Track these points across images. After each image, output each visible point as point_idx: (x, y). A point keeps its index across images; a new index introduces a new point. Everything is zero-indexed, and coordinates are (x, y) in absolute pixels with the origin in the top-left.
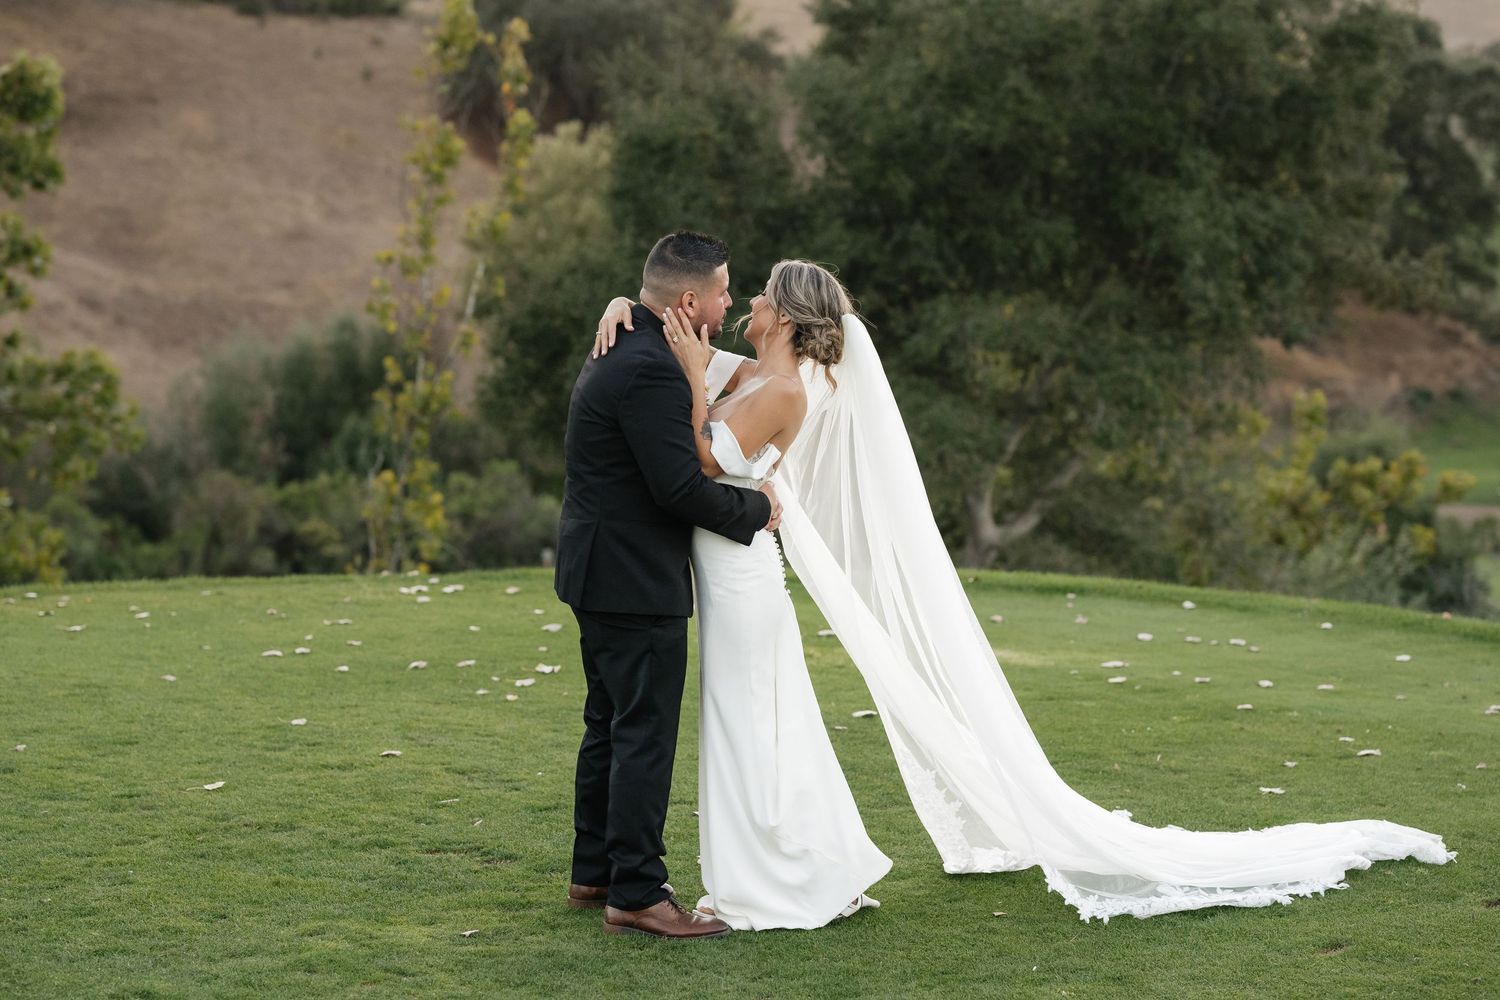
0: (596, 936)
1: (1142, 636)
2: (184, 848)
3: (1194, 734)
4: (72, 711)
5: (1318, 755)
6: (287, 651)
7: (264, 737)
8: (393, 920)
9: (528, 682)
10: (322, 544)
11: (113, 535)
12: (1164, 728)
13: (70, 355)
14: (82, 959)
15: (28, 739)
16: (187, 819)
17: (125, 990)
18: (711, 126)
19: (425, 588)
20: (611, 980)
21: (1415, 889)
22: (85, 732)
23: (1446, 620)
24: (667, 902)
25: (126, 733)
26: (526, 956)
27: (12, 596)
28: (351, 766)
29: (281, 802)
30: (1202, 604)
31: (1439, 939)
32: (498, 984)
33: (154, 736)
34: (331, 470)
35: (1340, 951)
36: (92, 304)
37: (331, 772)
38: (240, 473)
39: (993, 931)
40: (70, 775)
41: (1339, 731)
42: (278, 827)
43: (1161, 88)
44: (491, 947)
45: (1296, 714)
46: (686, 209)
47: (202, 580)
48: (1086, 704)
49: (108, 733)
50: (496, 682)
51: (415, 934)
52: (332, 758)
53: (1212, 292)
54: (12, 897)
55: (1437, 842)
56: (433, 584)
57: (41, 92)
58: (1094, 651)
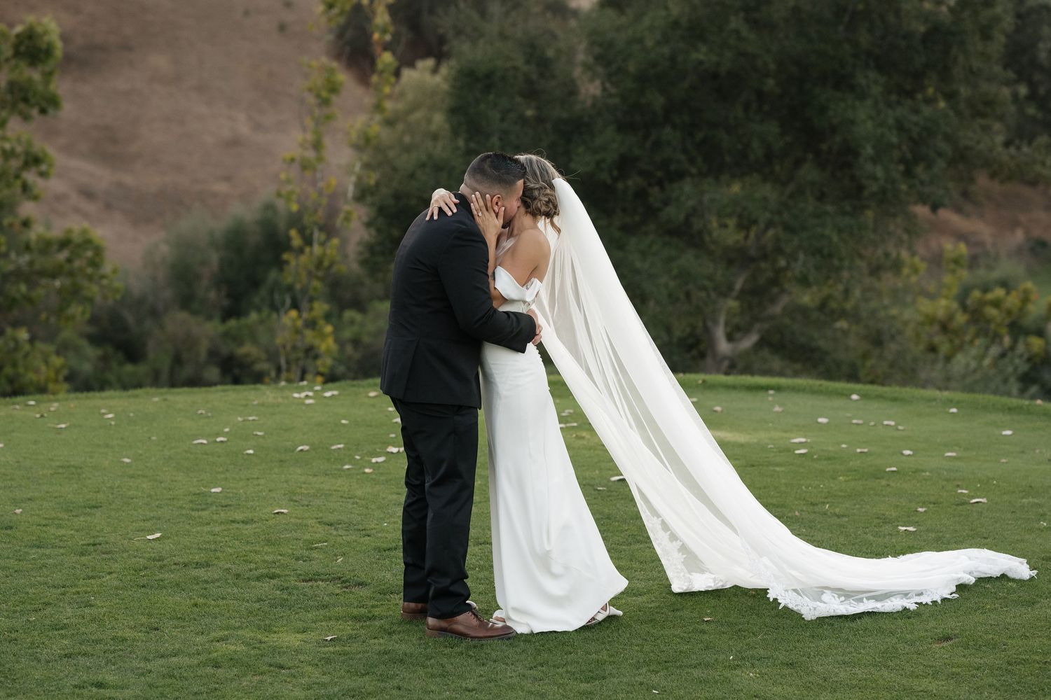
0: (421, 639)
1: (820, 420)
2: (131, 581)
3: (854, 490)
4: (56, 485)
5: (942, 503)
6: (211, 440)
7: (191, 501)
8: (277, 629)
9: (381, 459)
10: (253, 363)
11: (104, 359)
12: (832, 485)
13: (70, 231)
14: (55, 660)
15: (24, 505)
16: (133, 560)
17: (85, 682)
18: (520, 61)
19: (311, 394)
20: (430, 670)
21: (1006, 598)
22: (65, 500)
23: (1040, 405)
24: (471, 613)
25: (93, 500)
26: (370, 654)
27: (18, 404)
28: (252, 521)
29: (201, 547)
30: (864, 396)
31: (1021, 633)
32: (349, 674)
33: (113, 502)
34: (259, 310)
35: (950, 643)
36: (88, 194)
37: (237, 526)
38: (194, 313)
39: (703, 632)
40: (52, 530)
41: (958, 486)
42: (198, 565)
43: (841, 28)
44: (346, 648)
45: (928, 473)
46: (503, 120)
47: (153, 390)
48: (778, 469)
49: (81, 500)
50: (358, 460)
51: (292, 639)
52: (239, 516)
53: (879, 172)
54: (8, 617)
55: (1023, 564)
56: (317, 391)
57: (44, 46)
58: (786, 431)
